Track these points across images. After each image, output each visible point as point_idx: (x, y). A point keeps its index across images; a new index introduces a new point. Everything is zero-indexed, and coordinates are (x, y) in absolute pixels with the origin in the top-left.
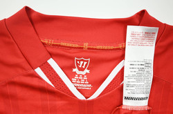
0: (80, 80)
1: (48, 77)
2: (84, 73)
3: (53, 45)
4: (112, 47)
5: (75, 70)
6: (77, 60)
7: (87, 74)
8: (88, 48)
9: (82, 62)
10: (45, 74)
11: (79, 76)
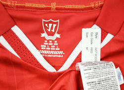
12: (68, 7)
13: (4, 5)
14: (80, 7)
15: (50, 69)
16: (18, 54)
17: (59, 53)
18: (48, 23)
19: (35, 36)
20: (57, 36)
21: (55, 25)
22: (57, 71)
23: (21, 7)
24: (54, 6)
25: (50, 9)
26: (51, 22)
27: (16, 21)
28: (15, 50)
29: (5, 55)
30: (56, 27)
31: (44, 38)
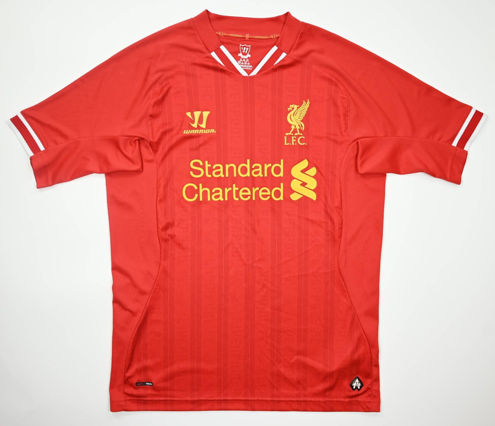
0: (244, 62)
1: (220, 59)
2: (246, 57)
3: (225, 36)
4: (266, 37)
5: (240, 55)
6: (241, 47)
7: (248, 58)
8: (249, 38)
9: (245, 48)
10: (218, 56)
11: (243, 59)
12: (256, 37)
13: (218, 35)
14: (264, 37)
15: (244, 74)
16: (224, 64)
17: (250, 67)
18: (243, 47)
19: (235, 54)
20: (249, 56)
21: (247, 49)
22: (249, 74)
23: (227, 36)
24: (247, 36)
25: (245, 38)
26: (245, 46)
27: (222, 43)
28: (222, 61)
29: (215, 65)
30: (248, 50)
31: (240, 56)
